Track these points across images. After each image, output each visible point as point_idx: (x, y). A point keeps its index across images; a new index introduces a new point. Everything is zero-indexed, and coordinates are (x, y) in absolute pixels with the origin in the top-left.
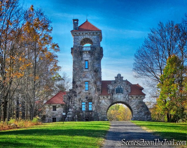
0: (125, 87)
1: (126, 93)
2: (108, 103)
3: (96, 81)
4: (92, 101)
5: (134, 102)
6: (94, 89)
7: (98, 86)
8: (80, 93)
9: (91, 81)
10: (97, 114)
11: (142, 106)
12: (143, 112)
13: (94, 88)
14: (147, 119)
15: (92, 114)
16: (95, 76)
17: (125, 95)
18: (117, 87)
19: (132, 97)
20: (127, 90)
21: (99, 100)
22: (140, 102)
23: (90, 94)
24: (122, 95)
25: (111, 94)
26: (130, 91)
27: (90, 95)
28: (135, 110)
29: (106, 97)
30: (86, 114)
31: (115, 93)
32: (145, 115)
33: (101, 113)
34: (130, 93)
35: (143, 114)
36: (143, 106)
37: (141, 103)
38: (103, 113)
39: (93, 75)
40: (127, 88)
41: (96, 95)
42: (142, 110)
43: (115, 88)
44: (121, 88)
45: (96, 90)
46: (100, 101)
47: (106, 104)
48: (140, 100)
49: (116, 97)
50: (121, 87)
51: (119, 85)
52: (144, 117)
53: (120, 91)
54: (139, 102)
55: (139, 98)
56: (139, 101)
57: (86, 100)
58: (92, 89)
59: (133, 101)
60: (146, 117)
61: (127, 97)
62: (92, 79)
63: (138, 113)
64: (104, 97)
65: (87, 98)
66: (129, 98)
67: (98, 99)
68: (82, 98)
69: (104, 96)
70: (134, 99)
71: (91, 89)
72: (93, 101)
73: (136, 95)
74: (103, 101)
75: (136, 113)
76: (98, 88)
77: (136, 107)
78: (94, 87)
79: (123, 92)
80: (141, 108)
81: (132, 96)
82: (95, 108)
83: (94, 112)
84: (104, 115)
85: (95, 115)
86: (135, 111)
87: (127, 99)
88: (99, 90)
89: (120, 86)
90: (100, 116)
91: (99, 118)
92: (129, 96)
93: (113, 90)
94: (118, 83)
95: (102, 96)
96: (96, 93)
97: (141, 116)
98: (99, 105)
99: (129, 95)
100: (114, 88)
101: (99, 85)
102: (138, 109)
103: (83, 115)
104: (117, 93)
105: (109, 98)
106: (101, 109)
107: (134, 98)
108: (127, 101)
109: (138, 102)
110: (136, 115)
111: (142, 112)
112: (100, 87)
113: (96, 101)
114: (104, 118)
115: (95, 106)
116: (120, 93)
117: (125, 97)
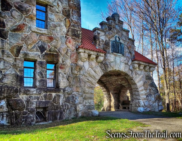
0: (126, 44)
1: (129, 56)
3: (69, 11)
4: (58, 60)
5: (140, 75)
6: (65, 30)
7: (74, 26)
8: (19, 29)
10: (73, 97)
12: (153, 96)
13: (64, 27)
15: (59, 96)
18: (114, 39)
20: (130, 49)
21: (77, 60)
22: (148, 76)
23: (51, 39)
24: (122, 58)
28: (142, 91)
29: (95, 57)
30: (38, 98)
31: (111, 52)
32: (155, 101)
33: (82, 96)
35: (153, 99)
36: (151, 85)
38: (88, 96)
40: (130, 47)
41: (70, 45)
42: (152, 91)
43: (109, 40)
44: (121, 43)
45: (70, 33)
46: (80, 63)
47: (93, 73)
49: (112, 60)
50: (121, 41)
51: (117, 35)
52: (155, 105)
53: (118, 48)
55: (147, 68)
57: (39, 53)
58: (58, 29)
59: (139, 72)
60: (157, 104)
63: (147, 96)
64: (89, 55)
65: (42, 49)
66: (133, 67)
67: (74, 57)
68: (24, 46)
69: (92, 53)
71: (55, 26)
72: (60, 60)
74: (86, 65)
76: (73, 31)
77: (144, 85)
78: (62, 24)
79: (123, 51)
80: (150, 88)
82: (65, 80)
83: (64, 90)
84: (90, 101)
85: (67, 100)
87: (131, 68)
88: (77, 36)
89: (119, 39)
90: (80, 103)
91: (78, 109)
93: (107, 44)
95: (86, 51)
96: (69, 42)
97: (150, 103)
98: (76, 72)
99: (132, 61)
100: (107, 39)
102: (146, 90)
103: (28, 101)
104: (113, 51)
106: (82, 85)
109: (145, 77)
110: (144, 101)
111: (151, 95)
113: (69, 62)
114: (89, 109)
115: (65, 76)
116: (118, 53)
117: (127, 64)
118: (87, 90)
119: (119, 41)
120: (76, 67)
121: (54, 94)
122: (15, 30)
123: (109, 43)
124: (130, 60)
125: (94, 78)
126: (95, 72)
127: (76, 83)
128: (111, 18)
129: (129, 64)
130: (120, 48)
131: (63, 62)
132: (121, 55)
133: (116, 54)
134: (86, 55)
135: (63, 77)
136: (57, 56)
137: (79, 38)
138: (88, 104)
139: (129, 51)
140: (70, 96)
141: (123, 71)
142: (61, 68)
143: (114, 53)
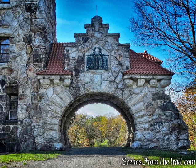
0: (113, 53)
1: (117, 69)
2: (63, 96)
3: (30, 36)
4: (17, 91)
5: (138, 94)
6: (26, 58)
7: (36, 51)
9: (16, 34)
10: (31, 129)
11: (161, 108)
12: (166, 124)
13: (25, 55)
14: (177, 144)
15: (17, 128)
16: (29, 22)
17: (114, 74)
18: (91, 52)
19: (132, 79)
20: (120, 60)
21: (38, 88)
22: (157, 94)
23: (11, 71)
24: (106, 75)
25: (74, 73)
26: (127, 64)
27: (13, 75)
28: (142, 117)
29: (58, 81)
31: (86, 70)
32: (171, 133)
33: (42, 127)
34: (128, 68)
35: (165, 129)
36: (164, 108)
37: (158, 98)
38: (50, 127)
39: (21, 18)
40: (120, 56)
41: (30, 73)
42: (164, 117)
43: (84, 55)
44: (102, 56)
45: (31, 60)
46: (42, 91)
47: (58, 100)
48: (157, 89)
49: (87, 79)
50: (103, 52)
51: (97, 46)
52: (168, 138)
53: (98, 62)
54: (153, 95)
55: (153, 82)
56: (154, 91)
57: (0, 87)
58: (18, 59)
59: (137, 91)
60: (173, 138)
61: (118, 80)
62: (20, 31)
63: (151, 126)
64: (51, 80)
66: (125, 85)
67: (35, 86)
69: (53, 77)
70: (138, 86)
71: (15, 57)
72: (20, 91)
73: (145, 74)
74: (50, 92)
75: (147, 126)
76: (35, 56)
77: (146, 108)
78: (23, 52)
79: (107, 65)
80: (161, 112)
81: (134, 76)
82: (24, 111)
83: (22, 122)
84: (52, 133)
85: (25, 132)
86: (142, 119)
87: (120, 86)
88: (40, 61)
89: (100, 50)
90: (39, 135)
91: (36, 141)
92: (126, 77)
93: (80, 61)
94: (94, 40)
95: (46, 77)
96: (30, 70)
97: (159, 135)
98: (36, 102)
100: (81, 55)
101: (39, 46)
102: (151, 115)
104: (89, 68)
105: (67, 82)
106: (44, 114)
107: (141, 82)
108: (118, 93)
109: (151, 96)
110: (144, 132)
111: (162, 123)
112: (42, 54)
113: (29, 92)
114: (51, 141)
115: (24, 107)
116: (98, 69)
117: (114, 81)
118: (49, 120)
119: (100, 52)
120: (38, 96)
121: (12, 126)
123: (83, 59)
124: (121, 74)
125: (59, 106)
126: (61, 98)
127: (36, 113)
128: (86, 26)
129: (117, 82)
130: (100, 63)
131: (23, 92)
132: (102, 71)
133: (94, 71)
134: (48, 82)
135: (22, 108)
136: (17, 87)
137: (42, 63)
138: (49, 136)
139: (117, 63)
140: (29, 127)
141: (107, 92)
142: (21, 99)
143: (91, 71)
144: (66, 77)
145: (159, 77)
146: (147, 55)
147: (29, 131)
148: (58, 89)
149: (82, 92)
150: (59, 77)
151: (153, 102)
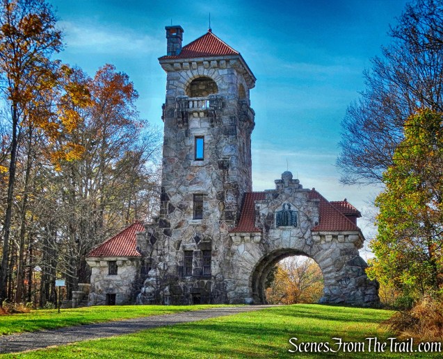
0: (302, 209)
1: (306, 225)
2: (253, 253)
3: (223, 193)
4: (211, 248)
5: (326, 250)
6: (218, 215)
7: (228, 208)
8: (179, 226)
9: (209, 192)
10: (224, 284)
11: (349, 263)
12: (353, 280)
13: (218, 212)
14: (363, 299)
15: (210, 283)
16: (221, 179)
17: (303, 230)
18: (280, 209)
19: (321, 236)
20: (309, 216)
21: (230, 245)
22: (345, 250)
23: (205, 228)
24: (295, 231)
25: (264, 230)
26: (316, 220)
27: (207, 232)
28: (330, 272)
29: (249, 238)
30: (192, 285)
31: (275, 226)
32: (357, 288)
33: (234, 283)
34: (316, 224)
35: (351, 284)
36: (352, 263)
37: (346, 254)
38: (241, 282)
39: (215, 175)
40: (309, 212)
41: (223, 230)
42: (351, 272)
43: (274, 212)
44: (291, 212)
45: (224, 217)
46: (234, 247)
47: (248, 256)
48: (346, 244)
49: (277, 236)
50: (292, 208)
51: (286, 202)
52: (354, 294)
53: (287, 218)
54: (341, 250)
55: (341, 238)
56: (342, 246)
57: (195, 244)
58: (212, 216)
59: (325, 246)
60: (359, 293)
61: (306, 236)
62: (213, 188)
63: (338, 281)
64: (242, 237)
65: (197, 239)
66: (312, 240)
67: (227, 242)
68: (183, 240)
69: (244, 234)
70: (326, 242)
71: (209, 214)
72: (213, 248)
73: (332, 231)
74: (241, 249)
75: (333, 281)
76: (227, 213)
77: (334, 264)
78: (216, 210)
79: (296, 221)
80: (348, 267)
81: (321, 233)
82: (217, 267)
83: (215, 278)
84: (243, 288)
85: (218, 287)
86: (329, 275)
87: (308, 242)
88: (232, 218)
89: (289, 206)
90: (231, 290)
91: (228, 296)
92: (313, 233)
93: (270, 217)
94: (284, 197)
95: (237, 234)
96: (223, 227)
97: (345, 291)
98: (228, 258)
99: (312, 231)
100: (271, 211)
101: (231, 204)
102: (338, 271)
103: (184, 287)
104: (279, 225)
105: (258, 239)
106: (236, 270)
107: (329, 238)
109: (339, 251)
110: (331, 287)
111: (349, 278)
112: (234, 210)
113: (221, 248)
114: (241, 296)
115: (217, 263)
116: (287, 225)
117: (303, 238)
118: (240, 276)
119: (289, 208)
120: (230, 252)
121: (206, 281)
122: (176, 228)
123: (273, 215)
124: (309, 230)
125: (250, 262)
126: (251, 254)
127: (228, 269)
128: (277, 182)
129: (306, 238)
130: (289, 219)
131: (216, 249)
132: (291, 227)
133: (284, 227)
134: (239, 239)
135: (215, 264)
136: (210, 244)
137: (233, 219)
138: (240, 291)
139: (306, 219)
140: (221, 283)
141: (295, 248)
142: (214, 255)
143: (281, 227)
144: (256, 234)
145: (346, 233)
146: (346, 203)
147: (221, 286)
148: (249, 246)
149: (272, 248)
150: (249, 234)
151: (340, 258)
